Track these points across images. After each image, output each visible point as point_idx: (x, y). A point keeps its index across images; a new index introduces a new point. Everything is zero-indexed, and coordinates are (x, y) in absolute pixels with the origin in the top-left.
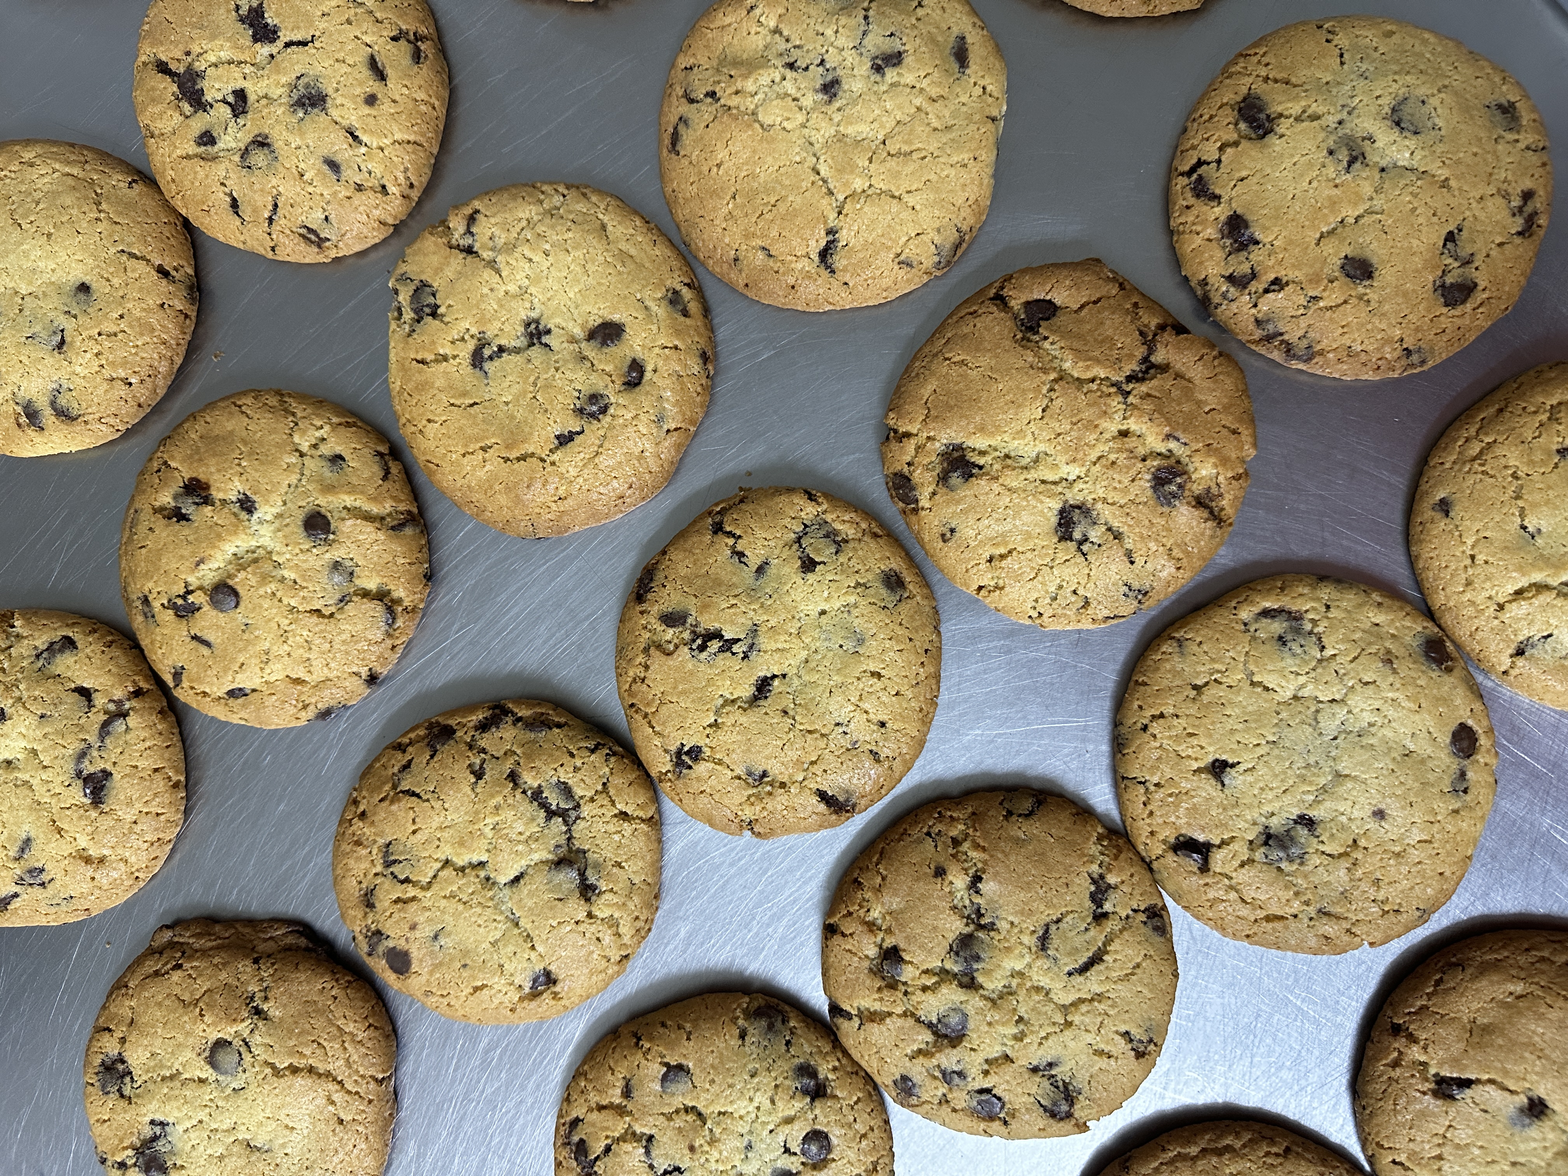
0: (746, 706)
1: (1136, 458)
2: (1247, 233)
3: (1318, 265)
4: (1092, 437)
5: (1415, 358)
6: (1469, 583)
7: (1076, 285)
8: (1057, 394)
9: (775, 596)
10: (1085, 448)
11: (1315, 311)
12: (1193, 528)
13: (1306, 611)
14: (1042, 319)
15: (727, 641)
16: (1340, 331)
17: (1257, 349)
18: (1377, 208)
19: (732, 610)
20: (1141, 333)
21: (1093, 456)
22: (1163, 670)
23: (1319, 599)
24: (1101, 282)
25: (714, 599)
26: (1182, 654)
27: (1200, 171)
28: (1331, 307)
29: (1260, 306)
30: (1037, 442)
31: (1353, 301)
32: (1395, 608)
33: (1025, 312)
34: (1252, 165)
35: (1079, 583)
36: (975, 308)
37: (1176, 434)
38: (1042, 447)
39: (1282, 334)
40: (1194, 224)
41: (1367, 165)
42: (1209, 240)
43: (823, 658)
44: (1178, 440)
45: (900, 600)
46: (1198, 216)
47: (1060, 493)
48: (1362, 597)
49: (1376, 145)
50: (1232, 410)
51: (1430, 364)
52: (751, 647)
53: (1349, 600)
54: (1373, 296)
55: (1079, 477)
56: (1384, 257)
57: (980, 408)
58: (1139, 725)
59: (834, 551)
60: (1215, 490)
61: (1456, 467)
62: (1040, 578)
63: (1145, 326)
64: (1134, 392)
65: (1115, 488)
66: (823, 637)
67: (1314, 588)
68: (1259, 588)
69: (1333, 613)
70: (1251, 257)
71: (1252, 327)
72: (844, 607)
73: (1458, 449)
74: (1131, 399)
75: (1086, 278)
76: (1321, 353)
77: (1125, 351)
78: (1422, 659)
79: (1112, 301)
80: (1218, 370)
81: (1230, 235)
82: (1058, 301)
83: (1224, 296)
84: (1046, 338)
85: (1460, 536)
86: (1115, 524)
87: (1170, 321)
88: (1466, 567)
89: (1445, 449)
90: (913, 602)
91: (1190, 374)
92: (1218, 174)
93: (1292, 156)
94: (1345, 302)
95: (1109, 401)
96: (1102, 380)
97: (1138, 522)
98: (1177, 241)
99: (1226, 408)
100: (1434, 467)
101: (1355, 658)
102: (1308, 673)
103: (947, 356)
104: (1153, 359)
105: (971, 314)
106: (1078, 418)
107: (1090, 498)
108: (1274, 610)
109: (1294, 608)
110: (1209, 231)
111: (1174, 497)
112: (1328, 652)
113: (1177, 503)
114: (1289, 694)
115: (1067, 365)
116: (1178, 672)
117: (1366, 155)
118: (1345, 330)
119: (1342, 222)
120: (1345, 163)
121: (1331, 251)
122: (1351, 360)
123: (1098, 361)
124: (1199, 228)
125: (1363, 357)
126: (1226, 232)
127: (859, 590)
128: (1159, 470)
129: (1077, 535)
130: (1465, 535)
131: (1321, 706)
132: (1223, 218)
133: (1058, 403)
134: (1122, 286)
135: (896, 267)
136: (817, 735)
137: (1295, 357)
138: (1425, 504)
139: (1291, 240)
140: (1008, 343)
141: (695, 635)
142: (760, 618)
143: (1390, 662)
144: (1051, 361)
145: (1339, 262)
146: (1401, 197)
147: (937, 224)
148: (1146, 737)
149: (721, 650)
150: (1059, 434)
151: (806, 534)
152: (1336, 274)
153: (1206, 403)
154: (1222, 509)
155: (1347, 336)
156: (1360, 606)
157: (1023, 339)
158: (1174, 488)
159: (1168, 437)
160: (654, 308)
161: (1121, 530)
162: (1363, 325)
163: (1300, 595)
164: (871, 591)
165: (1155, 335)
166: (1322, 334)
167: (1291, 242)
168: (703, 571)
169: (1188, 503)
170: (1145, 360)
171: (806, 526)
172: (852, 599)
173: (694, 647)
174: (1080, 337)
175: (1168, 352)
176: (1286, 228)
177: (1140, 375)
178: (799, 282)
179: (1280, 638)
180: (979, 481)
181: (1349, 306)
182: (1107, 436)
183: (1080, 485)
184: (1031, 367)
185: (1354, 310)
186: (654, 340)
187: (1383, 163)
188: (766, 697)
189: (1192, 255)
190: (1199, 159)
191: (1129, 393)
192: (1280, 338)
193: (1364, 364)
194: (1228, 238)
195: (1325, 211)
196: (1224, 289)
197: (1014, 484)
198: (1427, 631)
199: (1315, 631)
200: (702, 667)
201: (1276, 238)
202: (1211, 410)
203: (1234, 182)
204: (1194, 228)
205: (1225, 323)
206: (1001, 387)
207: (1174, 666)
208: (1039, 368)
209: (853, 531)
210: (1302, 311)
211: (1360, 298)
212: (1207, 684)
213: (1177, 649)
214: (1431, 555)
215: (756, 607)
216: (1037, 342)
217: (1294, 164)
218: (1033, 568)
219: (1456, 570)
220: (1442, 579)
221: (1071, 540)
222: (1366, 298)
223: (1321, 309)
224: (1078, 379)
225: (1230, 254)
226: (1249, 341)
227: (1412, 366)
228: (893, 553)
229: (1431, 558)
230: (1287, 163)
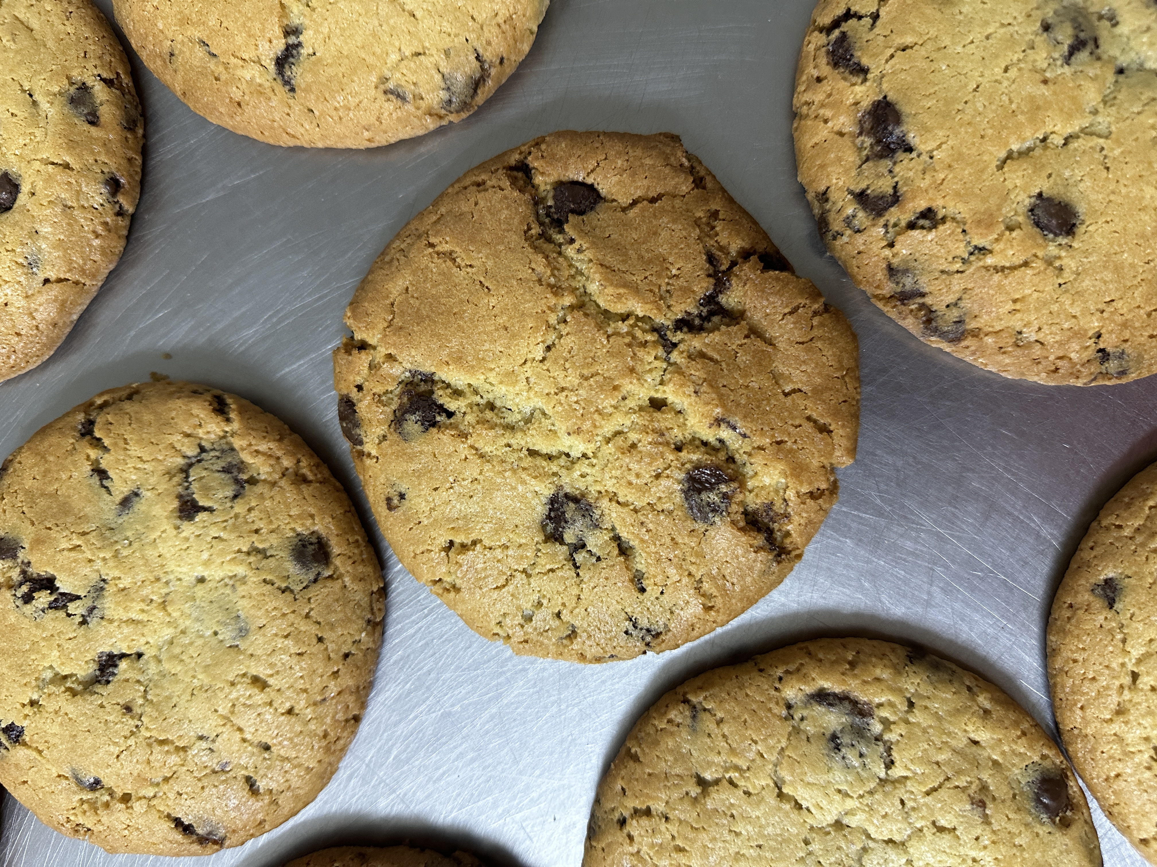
0: (80, 688)
1: (668, 444)
2: (897, 132)
3: (993, 201)
4: (607, 402)
5: (1112, 365)
6: (1120, 711)
7: (632, 170)
8: (568, 329)
9: (136, 545)
10: (596, 416)
11: (979, 269)
12: (737, 557)
13: (880, 705)
14: (573, 211)
15: (63, 594)
16: (1010, 306)
17: (885, 309)
18: (1102, 128)
19: (73, 554)
20: (711, 259)
21: (608, 428)
22: (663, 747)
23: (900, 691)
24: (667, 170)
25: (53, 534)
26: (694, 730)
27: (845, 27)
28: (1003, 268)
29: (897, 247)
30: (532, 394)
31: (1038, 264)
32: (1007, 723)
33: (554, 198)
34: (923, 28)
35: (564, 605)
36: (484, 177)
37: (732, 420)
38: (539, 403)
39: (923, 295)
40: (822, 106)
41: (1099, 58)
42: (841, 134)
43: (191, 644)
44: (734, 428)
45: (315, 581)
46: (830, 95)
47: (555, 474)
48: (962, 700)
49: (1118, 30)
50: (826, 396)
51: (1133, 376)
52: (92, 610)
53: (944, 701)
54: (1069, 263)
55: (585, 456)
56: (1097, 206)
57: (460, 328)
58: (616, 816)
59: (230, 493)
60: (779, 507)
61: (1139, 539)
62: (510, 588)
63: (721, 248)
64: (682, 347)
65: (630, 483)
66: (195, 614)
67: (898, 671)
68: (821, 656)
69: (918, 717)
70: (897, 169)
71: (881, 275)
72: (231, 578)
73: (1147, 511)
74: (675, 356)
75: (648, 161)
76: (976, 334)
77: (681, 282)
78: (1030, 805)
79: (677, 202)
80: (816, 333)
81: (872, 131)
82: (603, 189)
83: (848, 221)
84: (572, 241)
85: (1124, 641)
86: (624, 535)
87: (761, 247)
88: (1122, 687)
89: (1128, 506)
90: (337, 585)
91: (773, 332)
92: (871, 36)
93: (987, 23)
94: (1026, 264)
95: (641, 353)
96: (638, 319)
97: (656, 537)
98: (796, 129)
99: (818, 392)
100: (1107, 528)
101: (935, 790)
102: (861, 796)
103: (432, 240)
104: (723, 299)
105: (478, 185)
106: (593, 370)
107: (593, 489)
108: (835, 695)
109: (863, 698)
110: (842, 119)
111: (714, 511)
112: (897, 772)
113: (717, 519)
114: (830, 819)
115: (593, 288)
116: (683, 755)
117: (1101, 42)
118: (1018, 306)
119: (1044, 140)
120: (1065, 48)
121: (1018, 182)
122: (1019, 352)
123: (636, 290)
124: (827, 113)
125: (1037, 351)
126: (867, 125)
127: (252, 559)
128: (697, 467)
129: (569, 537)
130: (1130, 642)
131: (871, 844)
132: (866, 104)
133: (568, 342)
134: (699, 183)
135: (383, 98)
136: (171, 748)
137: (936, 331)
138: (1083, 582)
139: (960, 154)
140: (515, 239)
141: (26, 577)
142: (109, 573)
143: (982, 804)
144: (573, 277)
145: (1027, 202)
146: (1142, 117)
147: (447, 42)
148: (620, 836)
149: (53, 606)
150: (563, 389)
151: (199, 461)
152: (1021, 219)
153: (789, 378)
154: (788, 534)
155: (1018, 315)
156: (957, 712)
157: (541, 236)
158: (713, 497)
159: (718, 422)
160: (44, 105)
161: (632, 543)
162: (1045, 304)
163: (878, 680)
164: (272, 563)
165: (734, 264)
166: (982, 306)
167: (960, 157)
168: (51, 489)
169: (733, 523)
170: (711, 300)
171: (203, 450)
172: (241, 570)
173: (19, 594)
174: (619, 249)
175: (745, 294)
176: (957, 134)
177: (697, 322)
178: (247, 98)
179: (834, 737)
180: (441, 436)
181: (1029, 272)
182: (631, 403)
183: (583, 467)
184: (540, 281)
185: (1036, 280)
186: (36, 151)
187: (1123, 61)
188: (108, 682)
189: (814, 151)
190: (849, 10)
191: (675, 345)
192: (920, 300)
193: (1036, 362)
194: (868, 134)
195: (1021, 118)
196: (850, 211)
197: (487, 449)
198: (1047, 764)
199: (886, 737)
200: (26, 623)
201: (939, 146)
202: (794, 391)
203: (892, 51)
204: (822, 112)
205: (845, 262)
206: (493, 301)
207: (679, 746)
208: (549, 285)
209: (268, 469)
210: (958, 266)
211: (1049, 262)
212: (717, 782)
213: (689, 721)
214: (1076, 656)
215: (108, 555)
216: (560, 245)
217: (987, 38)
218: (501, 573)
219: (1107, 688)
220: (1084, 694)
221: (562, 542)
222: (1057, 264)
223: (987, 268)
224: (606, 311)
225: (867, 160)
226: (876, 296)
227: (1106, 375)
228: (320, 509)
229: (1075, 661)
230: (977, 34)
